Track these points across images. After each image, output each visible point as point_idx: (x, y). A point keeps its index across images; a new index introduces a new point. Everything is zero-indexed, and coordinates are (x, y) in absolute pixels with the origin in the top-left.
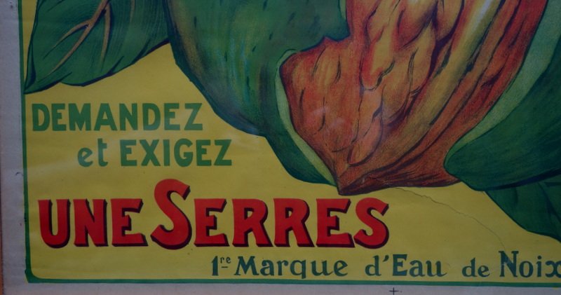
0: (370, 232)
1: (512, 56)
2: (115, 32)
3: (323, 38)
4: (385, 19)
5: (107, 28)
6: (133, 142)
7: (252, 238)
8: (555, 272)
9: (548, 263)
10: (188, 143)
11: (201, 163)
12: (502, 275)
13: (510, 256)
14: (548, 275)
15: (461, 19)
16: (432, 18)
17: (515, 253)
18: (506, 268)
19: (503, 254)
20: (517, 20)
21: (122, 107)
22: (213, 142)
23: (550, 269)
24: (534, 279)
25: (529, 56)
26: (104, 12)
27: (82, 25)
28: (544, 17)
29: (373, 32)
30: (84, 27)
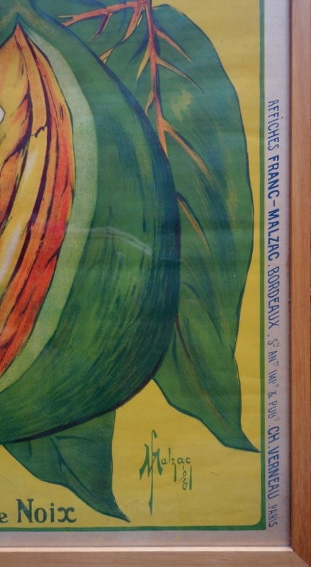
1: (23, 323)
8: (66, 518)
9: (60, 509)
12: (20, 521)
13: (26, 503)
14: (60, 521)
17: (30, 501)
18: (23, 514)
19: (20, 502)
20: (27, 291)
23: (62, 515)
24: (48, 524)
25: (38, 323)
28: (51, 288)
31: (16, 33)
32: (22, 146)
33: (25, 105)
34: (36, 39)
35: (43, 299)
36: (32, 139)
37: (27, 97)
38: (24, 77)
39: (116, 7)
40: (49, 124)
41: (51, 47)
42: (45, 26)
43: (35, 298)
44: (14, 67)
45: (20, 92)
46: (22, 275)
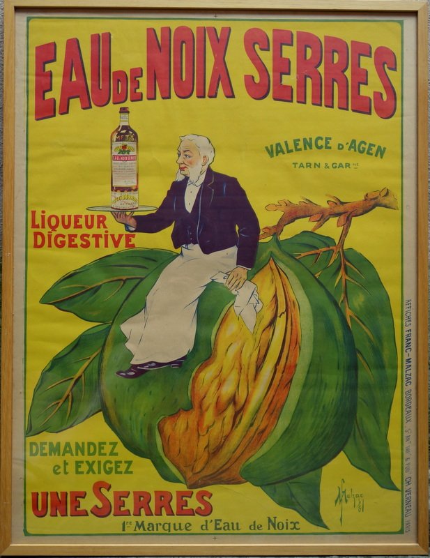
0: (203, 507)
1: (272, 419)
2: (74, 406)
3: (179, 410)
4: (210, 401)
5: (70, 404)
6: (82, 462)
7: (143, 511)
8: (295, 527)
9: (291, 523)
10: (111, 463)
11: (117, 472)
12: (269, 529)
13: (273, 519)
14: (291, 529)
15: (247, 401)
16: (233, 400)
17: (275, 518)
18: (271, 526)
19: (269, 518)
20: (274, 402)
21: (77, 444)
22: (123, 462)
23: (292, 526)
24: (284, 531)
25: (280, 419)
26: (68, 396)
27: (57, 402)
28: (287, 400)
29: (204, 407)
30: (58, 403)
31: (270, 262)
32: (272, 323)
33: (274, 300)
34: (281, 265)
35: (283, 406)
36: (278, 318)
37: (275, 296)
38: (274, 286)
39: (324, 249)
40: (287, 310)
41: (289, 270)
42: (286, 258)
43: (278, 405)
44: (268, 279)
45: (272, 293)
46: (271, 392)
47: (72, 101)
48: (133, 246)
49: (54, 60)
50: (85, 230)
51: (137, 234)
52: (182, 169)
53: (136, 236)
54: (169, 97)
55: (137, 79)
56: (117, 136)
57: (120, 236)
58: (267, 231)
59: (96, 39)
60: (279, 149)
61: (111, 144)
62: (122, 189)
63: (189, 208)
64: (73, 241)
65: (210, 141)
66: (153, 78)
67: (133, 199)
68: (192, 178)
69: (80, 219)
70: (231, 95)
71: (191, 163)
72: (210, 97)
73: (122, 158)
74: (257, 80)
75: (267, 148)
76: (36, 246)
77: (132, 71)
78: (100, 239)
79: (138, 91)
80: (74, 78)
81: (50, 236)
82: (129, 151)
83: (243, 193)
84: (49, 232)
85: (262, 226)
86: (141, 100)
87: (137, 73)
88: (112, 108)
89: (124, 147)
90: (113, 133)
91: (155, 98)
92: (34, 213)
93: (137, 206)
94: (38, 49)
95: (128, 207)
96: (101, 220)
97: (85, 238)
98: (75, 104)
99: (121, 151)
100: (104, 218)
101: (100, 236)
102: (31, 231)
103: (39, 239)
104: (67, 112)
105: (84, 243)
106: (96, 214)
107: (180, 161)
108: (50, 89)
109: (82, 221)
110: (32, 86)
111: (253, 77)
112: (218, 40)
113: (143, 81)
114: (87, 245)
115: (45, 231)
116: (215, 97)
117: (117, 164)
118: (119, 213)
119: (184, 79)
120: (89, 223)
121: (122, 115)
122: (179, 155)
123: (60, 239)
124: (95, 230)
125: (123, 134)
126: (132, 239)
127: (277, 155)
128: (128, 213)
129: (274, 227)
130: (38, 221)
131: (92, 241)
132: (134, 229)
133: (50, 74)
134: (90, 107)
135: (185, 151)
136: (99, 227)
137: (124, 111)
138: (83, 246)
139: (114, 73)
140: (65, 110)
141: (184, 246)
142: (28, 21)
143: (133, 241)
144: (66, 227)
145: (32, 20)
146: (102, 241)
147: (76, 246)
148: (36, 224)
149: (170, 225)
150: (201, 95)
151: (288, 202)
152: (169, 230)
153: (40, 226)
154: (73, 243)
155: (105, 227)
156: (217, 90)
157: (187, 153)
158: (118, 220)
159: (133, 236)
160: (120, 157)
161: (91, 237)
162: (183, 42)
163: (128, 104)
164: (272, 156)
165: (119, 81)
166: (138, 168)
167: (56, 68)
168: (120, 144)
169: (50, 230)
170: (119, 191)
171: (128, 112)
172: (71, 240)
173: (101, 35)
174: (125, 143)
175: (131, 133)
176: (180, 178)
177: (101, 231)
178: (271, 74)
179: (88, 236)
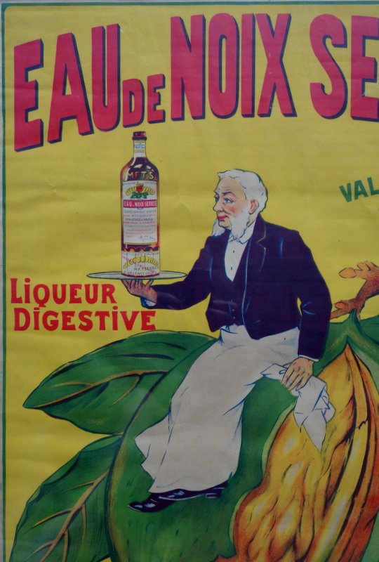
2: (71, 549)
3: (218, 557)
4: (261, 544)
5: (66, 546)
15: (312, 545)
16: (293, 543)
20: (351, 547)
26: (63, 535)
27: (48, 543)
28: (370, 545)
29: (252, 554)
30: (50, 545)
31: (346, 350)
32: (349, 436)
33: (351, 404)
34: (362, 355)
35: (362, 553)
36: (357, 430)
37: (353, 398)
38: (350, 382)
40: (369, 418)
41: (372, 362)
42: (367, 345)
43: (356, 552)
44: (343, 374)
45: (348, 395)
46: (347, 534)
47: (65, 123)
48: (152, 327)
49: (40, 65)
50: (85, 306)
51: (158, 311)
52: (220, 219)
53: (156, 314)
54: (203, 117)
55: (157, 91)
56: (130, 172)
57: (135, 314)
58: (341, 306)
59: (98, 33)
60: (360, 189)
61: (122, 185)
62: (137, 248)
63: (231, 274)
64: (69, 320)
65: (260, 179)
66: (180, 88)
67: (152, 261)
68: (236, 231)
69: (78, 290)
70: (292, 112)
71: (233, 210)
72: (261, 115)
73: (136, 204)
74: (329, 90)
75: (342, 188)
76: (18, 328)
77: (150, 79)
78: (106, 318)
79: (158, 108)
80: (69, 91)
81: (36, 315)
82: (146, 194)
83: (306, 252)
84: (35, 309)
85: (334, 299)
86: (163, 120)
87: (157, 82)
88: (123, 133)
89: (140, 188)
90: (124, 168)
91: (182, 118)
92: (14, 281)
93: (157, 271)
94: (17, 49)
95: (145, 273)
96: (108, 292)
97: (86, 316)
98: (70, 127)
99: (135, 195)
100: (112, 288)
101: (107, 314)
102: (11, 307)
103: (22, 317)
104: (59, 140)
105: (85, 324)
106: (100, 282)
107: (219, 206)
108: (36, 107)
109: (81, 293)
110: (10, 103)
111: (323, 87)
112: (273, 33)
113: (166, 94)
114: (88, 327)
115: (31, 307)
116: (268, 115)
117: (130, 213)
118: (133, 282)
119: (224, 90)
120: (91, 296)
121: (137, 143)
122: (217, 199)
123: (51, 318)
124: (99, 306)
125: (138, 169)
126: (151, 318)
127: (356, 198)
128: (145, 282)
129: (352, 301)
130: (21, 293)
131: (96, 320)
132: (153, 304)
133: (35, 86)
134: (92, 132)
135: (225, 194)
136: (104, 301)
137: (139, 136)
138: (82, 327)
139: (124, 82)
140: (56, 137)
141: (224, 327)
142: (3, 10)
143: (153, 321)
144: (59, 301)
145: (8, 8)
146: (109, 321)
147: (72, 328)
148: (18, 296)
149: (204, 298)
150: (248, 114)
151: (371, 266)
152: (203, 305)
153: (24, 299)
154: (68, 324)
155: (113, 301)
156: (271, 105)
157: (228, 196)
158: (132, 291)
159: (153, 314)
160: (133, 202)
161: (93, 314)
162: (223, 37)
163: (145, 127)
164: (349, 199)
165: (131, 93)
166: (158, 218)
167: (44, 76)
168: (134, 184)
169: (37, 305)
170: (132, 250)
171: (145, 138)
172: (66, 320)
173: (106, 28)
174: (140, 182)
175: (149, 167)
176: (219, 232)
177: (108, 307)
178: (349, 81)
179: (89, 313)
